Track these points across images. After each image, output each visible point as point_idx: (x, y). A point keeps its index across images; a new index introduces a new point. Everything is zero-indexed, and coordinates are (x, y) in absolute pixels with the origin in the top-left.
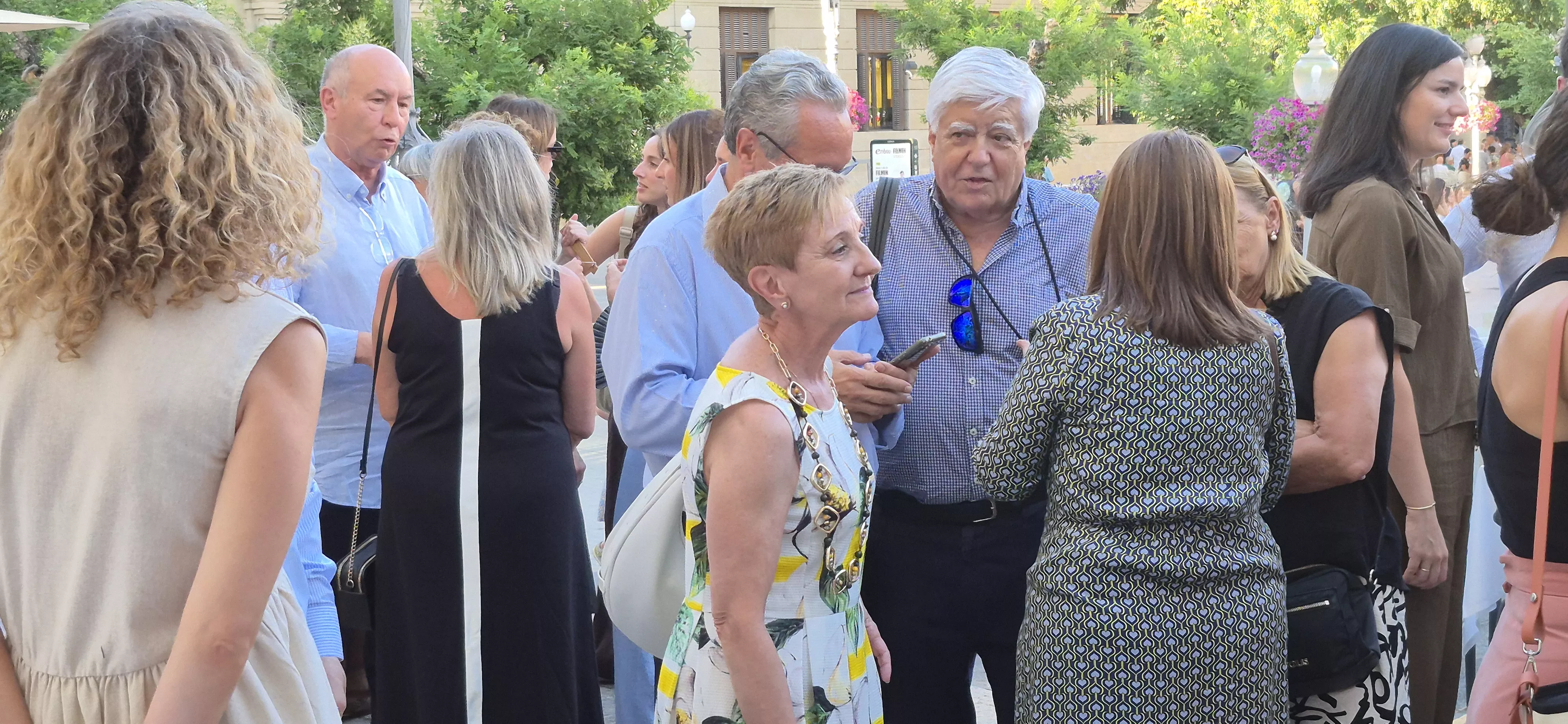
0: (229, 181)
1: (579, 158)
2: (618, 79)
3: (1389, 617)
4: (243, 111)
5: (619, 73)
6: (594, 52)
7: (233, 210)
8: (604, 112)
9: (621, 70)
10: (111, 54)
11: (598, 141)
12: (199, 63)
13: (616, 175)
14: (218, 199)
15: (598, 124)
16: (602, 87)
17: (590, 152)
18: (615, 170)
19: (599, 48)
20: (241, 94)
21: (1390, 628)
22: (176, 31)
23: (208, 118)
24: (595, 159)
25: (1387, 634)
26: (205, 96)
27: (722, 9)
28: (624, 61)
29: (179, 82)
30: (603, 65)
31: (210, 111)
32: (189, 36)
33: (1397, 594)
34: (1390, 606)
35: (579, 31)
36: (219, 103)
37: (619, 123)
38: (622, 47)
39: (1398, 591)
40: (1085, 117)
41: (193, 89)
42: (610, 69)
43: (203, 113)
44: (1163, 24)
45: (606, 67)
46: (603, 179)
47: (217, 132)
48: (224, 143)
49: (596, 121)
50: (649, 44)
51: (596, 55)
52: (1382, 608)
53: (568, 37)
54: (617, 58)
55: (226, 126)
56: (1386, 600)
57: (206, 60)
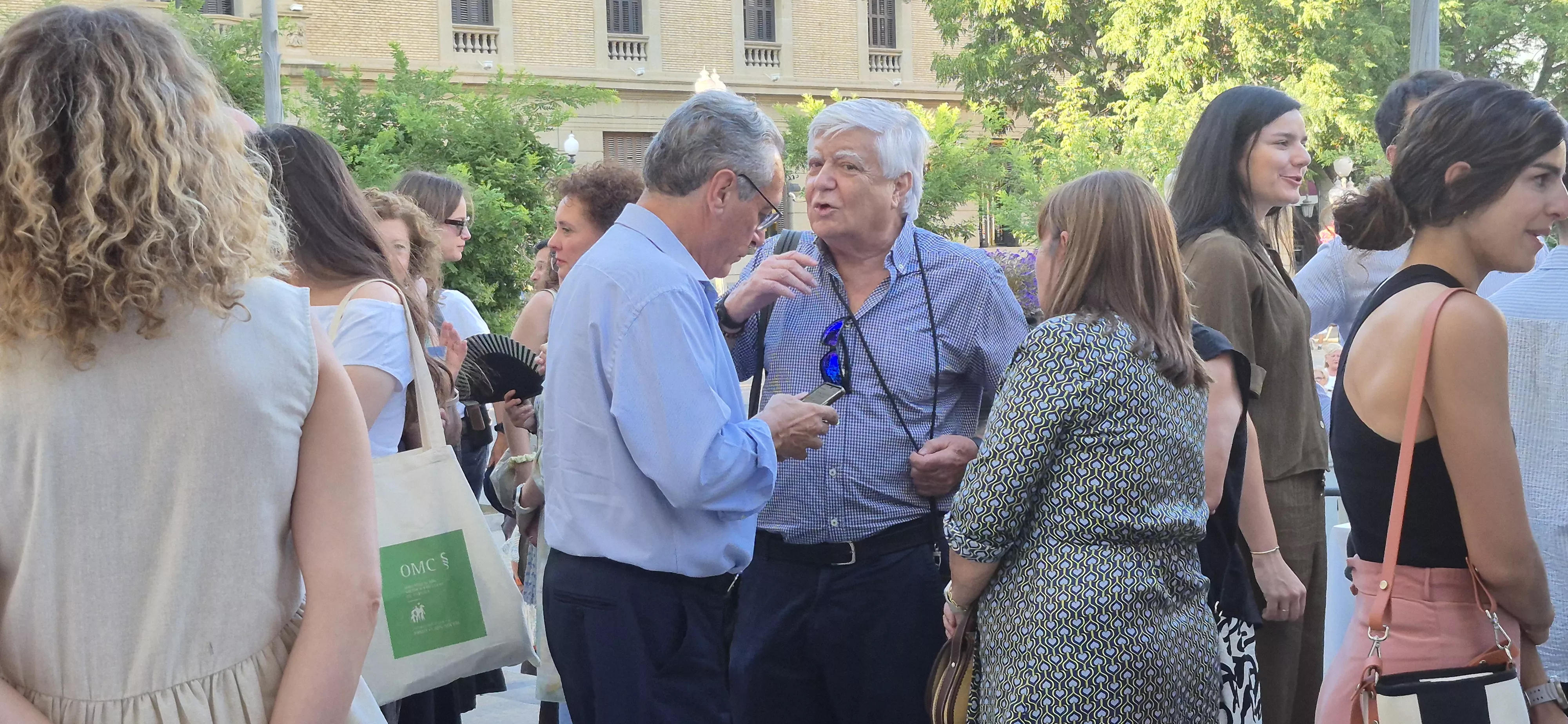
0: (150, 205)
1: (459, 274)
2: (498, 195)
3: (1234, 649)
4: (171, 128)
5: (499, 189)
6: (474, 168)
7: (152, 236)
8: (487, 228)
9: (502, 186)
10: (47, 52)
11: (479, 256)
12: (132, 75)
13: (497, 290)
14: (139, 221)
15: (480, 240)
16: (483, 202)
17: (471, 267)
18: (497, 285)
19: (479, 165)
20: (173, 108)
21: (1235, 659)
22: (114, 34)
23: (134, 135)
24: (475, 274)
25: (1232, 666)
26: (134, 110)
27: (605, 134)
28: (504, 177)
29: (109, 93)
30: (482, 181)
31: (138, 127)
32: (126, 42)
33: (1244, 627)
34: (1235, 638)
35: (459, 148)
36: (148, 119)
37: (501, 239)
38: (502, 163)
39: (1245, 624)
40: (966, 238)
41: (123, 103)
42: (489, 185)
43: (130, 128)
44: (1042, 147)
45: (486, 183)
46: (484, 294)
47: (144, 150)
48: (148, 162)
49: (478, 237)
50: (532, 159)
51: (476, 171)
52: (1227, 639)
53: (448, 153)
54: (497, 174)
55: (154, 144)
56: (1231, 632)
57: (141, 71)
